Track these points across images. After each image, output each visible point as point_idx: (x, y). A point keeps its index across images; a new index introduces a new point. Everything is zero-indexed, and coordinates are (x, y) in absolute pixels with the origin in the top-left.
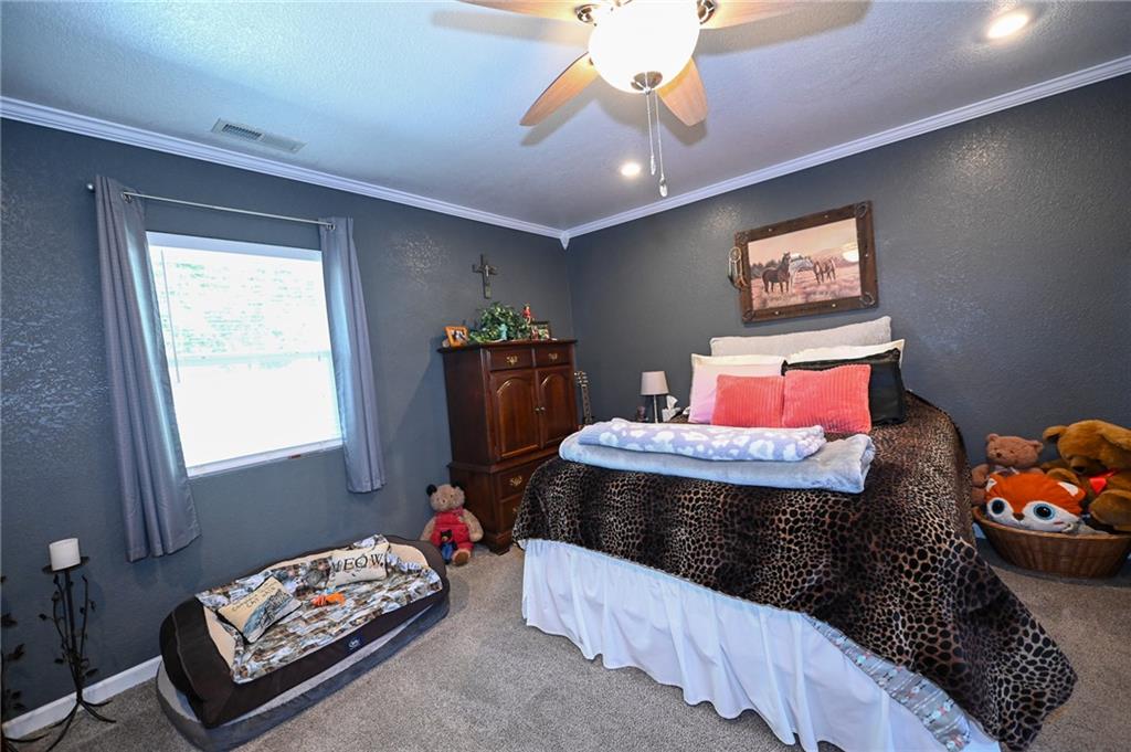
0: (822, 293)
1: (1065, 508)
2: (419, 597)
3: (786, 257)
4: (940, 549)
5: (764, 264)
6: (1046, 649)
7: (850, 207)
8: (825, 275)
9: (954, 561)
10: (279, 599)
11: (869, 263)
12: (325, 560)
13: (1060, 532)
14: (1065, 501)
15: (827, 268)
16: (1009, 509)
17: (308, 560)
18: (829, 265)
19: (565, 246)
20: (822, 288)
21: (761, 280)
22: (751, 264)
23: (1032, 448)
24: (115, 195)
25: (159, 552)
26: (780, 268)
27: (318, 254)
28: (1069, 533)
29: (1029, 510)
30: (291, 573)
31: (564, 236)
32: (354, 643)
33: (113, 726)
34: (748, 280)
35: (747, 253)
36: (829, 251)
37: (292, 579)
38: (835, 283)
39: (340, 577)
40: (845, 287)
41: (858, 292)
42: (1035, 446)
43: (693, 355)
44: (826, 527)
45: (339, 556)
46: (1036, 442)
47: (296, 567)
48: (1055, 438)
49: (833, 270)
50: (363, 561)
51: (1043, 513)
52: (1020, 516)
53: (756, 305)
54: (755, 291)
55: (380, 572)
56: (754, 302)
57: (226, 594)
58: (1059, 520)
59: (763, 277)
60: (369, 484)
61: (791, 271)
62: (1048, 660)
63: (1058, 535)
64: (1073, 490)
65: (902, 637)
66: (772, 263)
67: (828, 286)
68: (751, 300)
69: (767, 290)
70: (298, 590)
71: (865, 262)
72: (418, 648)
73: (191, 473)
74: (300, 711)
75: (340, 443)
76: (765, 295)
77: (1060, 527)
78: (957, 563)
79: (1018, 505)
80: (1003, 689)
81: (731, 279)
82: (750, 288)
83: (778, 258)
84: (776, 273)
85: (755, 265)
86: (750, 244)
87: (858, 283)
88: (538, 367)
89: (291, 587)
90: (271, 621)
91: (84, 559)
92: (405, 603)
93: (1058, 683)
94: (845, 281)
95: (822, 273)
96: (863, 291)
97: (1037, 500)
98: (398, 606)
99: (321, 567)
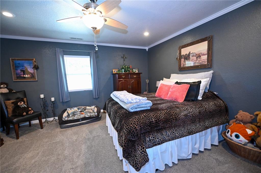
0: (197, 63)
1: (243, 137)
2: (92, 116)
3: (190, 53)
5: (184, 55)
6: (142, 153)
7: (206, 38)
8: (199, 58)
10: (76, 112)
11: (210, 54)
12: (86, 108)
13: (241, 144)
14: (245, 135)
15: (199, 56)
16: (230, 133)
17: (83, 107)
18: (200, 55)
19: (147, 51)
20: (198, 61)
21: (183, 59)
22: (182, 55)
23: (250, 117)
24: (58, 50)
25: (64, 101)
26: (188, 56)
27: (89, 56)
28: (243, 145)
29: (234, 135)
30: (80, 108)
31: (147, 48)
32: (80, 120)
33: (56, 122)
34: (180, 59)
35: (181, 52)
36: (200, 51)
37: (80, 109)
38: (201, 60)
39: (86, 110)
40: (203, 62)
41: (206, 63)
42: (251, 117)
43: (164, 78)
45: (88, 107)
46: (252, 116)
47: (81, 108)
48: (257, 115)
49: (201, 56)
50: (90, 109)
51: (237, 136)
52: (231, 136)
53: (182, 66)
54: (182, 62)
55: (92, 111)
56: (182, 65)
57: (71, 109)
58: (240, 140)
59: (184, 58)
60: (95, 97)
61: (190, 57)
62: (142, 155)
63: (240, 144)
64: (249, 132)
66: (186, 55)
67: (199, 61)
68: (181, 64)
69: (184, 62)
70: (81, 111)
71: (209, 54)
72: (91, 124)
73: (69, 91)
74: (71, 127)
75: (92, 89)
76: (184, 63)
77: (241, 142)
79: (232, 132)
80: (136, 158)
81: (177, 59)
82: (181, 61)
83: (188, 53)
84: (187, 57)
85: (183, 55)
86: (182, 49)
87: (206, 60)
88: (130, 78)
89: (80, 110)
90: (74, 114)
91: (55, 100)
92: (90, 116)
94: (203, 60)
95: (198, 57)
96: (207, 63)
97: (236, 132)
98: (88, 117)
99: (85, 109)
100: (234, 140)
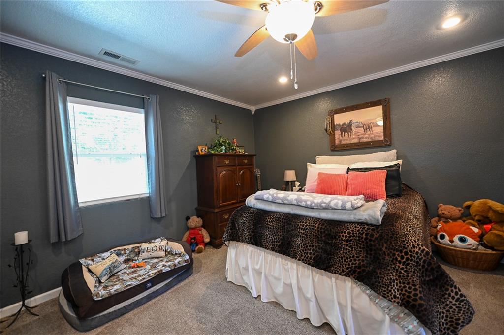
0: (366, 138)
1: (472, 238)
2: (179, 266)
3: (351, 121)
4: (414, 251)
5: (341, 124)
6: (461, 299)
7: (380, 101)
8: (368, 130)
9: (420, 257)
10: (116, 264)
11: (388, 125)
12: (138, 247)
13: (470, 249)
14: (472, 235)
15: (369, 127)
16: (447, 238)
17: (130, 247)
18: (370, 125)
19: (253, 113)
20: (366, 136)
21: (340, 131)
22: (335, 124)
23: (458, 211)
24: (54, 80)
25: (64, 240)
26: (348, 126)
27: (143, 111)
28: (474, 250)
29: (456, 239)
30: (122, 252)
31: (253, 109)
32: (149, 285)
34: (334, 131)
35: (334, 119)
36: (370, 120)
37: (123, 255)
38: (372, 134)
39: (144, 255)
40: (377, 136)
41: (382, 138)
42: (460, 210)
43: (308, 164)
44: (363, 240)
45: (145, 246)
46: (460, 208)
47: (125, 250)
48: (468, 207)
49: (371, 128)
50: (155, 248)
51: (462, 240)
52: (452, 241)
53: (337, 142)
54: (336, 136)
55: (163, 254)
56: (336, 141)
57: (93, 260)
58: (469, 244)
59: (341, 130)
60: (160, 214)
61: (353, 128)
62: (462, 303)
63: (469, 250)
64: (476, 230)
65: (396, 290)
66: (344, 124)
67: (369, 135)
68: (335, 140)
69: (342, 136)
70: (125, 260)
71: (386, 125)
72: (178, 289)
73: (80, 205)
75: (148, 195)
76: (341, 138)
77: (470, 247)
78: (422, 258)
79: (452, 236)
80: (441, 316)
81: (326, 130)
82: (334, 134)
83: (347, 122)
84: (346, 128)
85: (339, 125)
86: (335, 115)
87: (382, 134)
88: (238, 166)
89: (122, 259)
90: (112, 272)
91: (29, 241)
92: (173, 268)
93: (466, 314)
94: (377, 133)
95: (366, 129)
96: (384, 138)
97: (460, 234)
98: (170, 269)
99: (136, 250)
100: (459, 246)
